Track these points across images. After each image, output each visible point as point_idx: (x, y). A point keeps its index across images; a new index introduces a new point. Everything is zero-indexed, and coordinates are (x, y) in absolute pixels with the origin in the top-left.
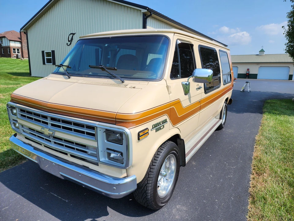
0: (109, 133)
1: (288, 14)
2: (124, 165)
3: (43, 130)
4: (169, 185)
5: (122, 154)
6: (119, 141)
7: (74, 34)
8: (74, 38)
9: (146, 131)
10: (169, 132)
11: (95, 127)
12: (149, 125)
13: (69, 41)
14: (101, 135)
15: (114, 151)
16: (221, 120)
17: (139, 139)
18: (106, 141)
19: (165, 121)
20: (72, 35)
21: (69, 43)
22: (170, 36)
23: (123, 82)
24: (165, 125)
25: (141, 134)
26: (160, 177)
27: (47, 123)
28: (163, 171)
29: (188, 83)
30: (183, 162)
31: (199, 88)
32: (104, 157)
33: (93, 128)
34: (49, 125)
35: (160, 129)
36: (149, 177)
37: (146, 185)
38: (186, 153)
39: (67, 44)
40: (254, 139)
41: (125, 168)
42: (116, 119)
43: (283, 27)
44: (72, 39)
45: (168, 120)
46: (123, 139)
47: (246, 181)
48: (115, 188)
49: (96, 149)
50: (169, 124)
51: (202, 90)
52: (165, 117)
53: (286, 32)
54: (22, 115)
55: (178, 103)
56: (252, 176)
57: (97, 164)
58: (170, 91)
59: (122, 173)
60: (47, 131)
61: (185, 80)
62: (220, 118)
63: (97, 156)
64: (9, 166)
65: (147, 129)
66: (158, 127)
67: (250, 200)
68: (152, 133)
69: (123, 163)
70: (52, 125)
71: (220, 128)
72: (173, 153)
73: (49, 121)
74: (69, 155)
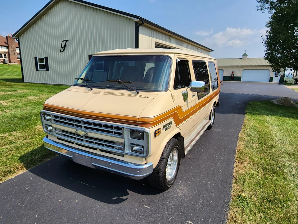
0: (132, 132)
1: (266, 24)
2: (145, 155)
3: (77, 132)
4: (174, 171)
5: (143, 147)
6: (141, 138)
7: (67, 41)
8: (67, 45)
9: (159, 130)
10: (174, 131)
11: (123, 128)
12: (161, 126)
13: (62, 48)
14: (127, 134)
15: (137, 145)
16: (211, 121)
17: (155, 136)
18: (130, 138)
19: (171, 123)
20: (65, 42)
21: (62, 50)
22: (172, 56)
23: (138, 93)
24: (172, 125)
25: (156, 132)
26: (167, 166)
27: (81, 126)
28: (169, 162)
29: (186, 92)
30: (183, 155)
31: (194, 96)
32: (129, 150)
33: (120, 129)
34: (82, 128)
35: (168, 129)
36: (160, 165)
37: (158, 171)
38: (185, 147)
39: (60, 50)
40: (238, 137)
41: (145, 157)
42: (138, 121)
43: (262, 36)
44: (65, 46)
45: (173, 122)
46: (144, 136)
47: (231, 168)
48: (138, 171)
49: (123, 144)
50: (173, 125)
51: (196, 96)
52: (171, 119)
53: (265, 41)
54: (55, 121)
55: (179, 108)
56: (235, 164)
57: (123, 156)
58: (174, 99)
59: (142, 161)
60: (81, 132)
61: (184, 90)
62: (210, 119)
63: (123, 150)
64: (37, 163)
65: (160, 128)
66: (167, 127)
67: (234, 181)
68: (163, 131)
69: (144, 154)
70: (85, 127)
71: (210, 128)
72: (176, 147)
73: (82, 125)
74: (98, 150)
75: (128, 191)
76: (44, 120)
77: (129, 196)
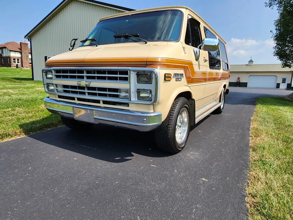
1: (275, 21)
2: (153, 101)
3: (79, 83)
6: (149, 81)
7: (76, 40)
8: (76, 43)
11: (129, 71)
12: (171, 72)
13: (71, 46)
14: (133, 77)
15: (144, 90)
16: (221, 103)
17: (165, 79)
18: (136, 83)
19: (182, 75)
20: (74, 41)
21: (71, 48)
22: (183, 10)
23: (146, 43)
25: (166, 76)
26: (177, 127)
27: (83, 77)
28: (179, 123)
30: (193, 122)
31: (206, 61)
32: (135, 98)
33: (126, 73)
34: (85, 79)
35: (179, 80)
36: (169, 120)
37: (167, 126)
39: (69, 49)
40: (250, 119)
41: (153, 105)
42: (146, 62)
43: (271, 31)
44: (74, 44)
46: (152, 78)
47: (247, 141)
48: (145, 119)
49: (128, 91)
51: (208, 63)
52: (182, 72)
53: (274, 36)
54: (57, 76)
55: (191, 64)
56: (251, 138)
57: (127, 105)
58: (185, 51)
59: (150, 109)
60: (83, 83)
61: (195, 49)
62: (220, 102)
65: (170, 74)
66: (177, 77)
67: (251, 150)
68: (173, 80)
69: (151, 100)
70: (88, 77)
73: (85, 74)
74: (101, 102)
75: (133, 153)
76: (46, 78)
77: (134, 157)
